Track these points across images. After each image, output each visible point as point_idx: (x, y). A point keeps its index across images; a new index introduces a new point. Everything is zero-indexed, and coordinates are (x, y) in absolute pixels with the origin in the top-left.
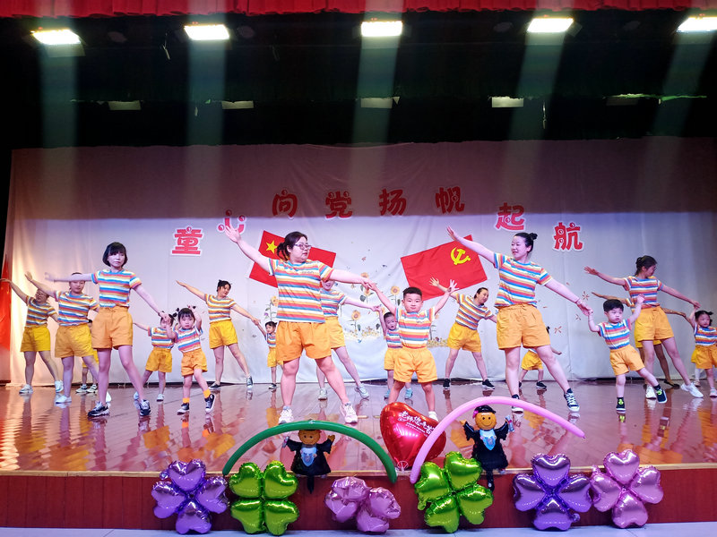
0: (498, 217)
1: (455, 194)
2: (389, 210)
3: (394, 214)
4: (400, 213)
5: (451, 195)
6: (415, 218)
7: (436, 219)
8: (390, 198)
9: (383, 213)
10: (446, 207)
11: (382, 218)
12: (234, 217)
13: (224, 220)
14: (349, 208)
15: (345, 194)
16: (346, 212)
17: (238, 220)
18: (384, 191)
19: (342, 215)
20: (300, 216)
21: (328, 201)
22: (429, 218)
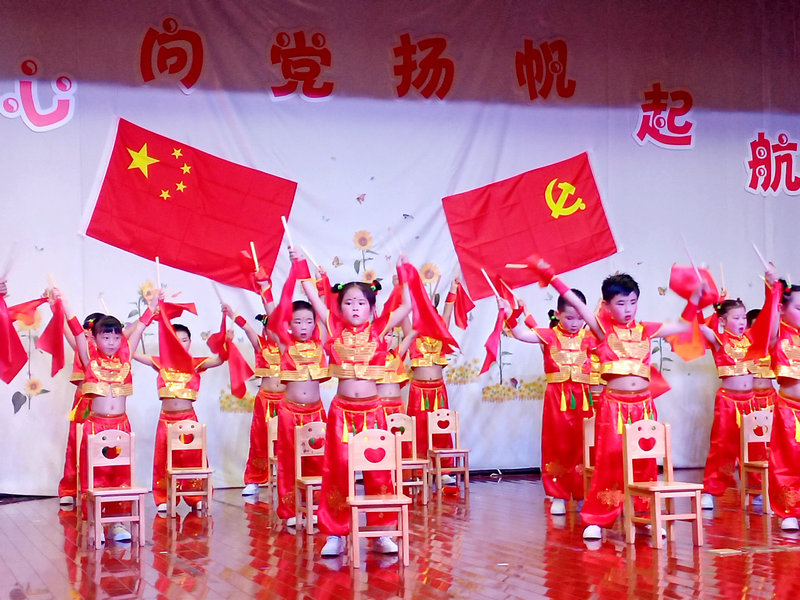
0: (642, 114)
1: (555, 57)
2: (418, 84)
3: (427, 94)
4: (442, 95)
5: (549, 59)
6: (471, 108)
7: (517, 113)
8: (419, 56)
9: (402, 92)
10: (539, 86)
11: (401, 105)
12: (44, 79)
13: (17, 86)
14: (326, 74)
15: (315, 40)
16: (318, 84)
17: (54, 87)
18: (405, 38)
19: (311, 92)
20: (208, 87)
21: (276, 55)
22: (500, 109)
